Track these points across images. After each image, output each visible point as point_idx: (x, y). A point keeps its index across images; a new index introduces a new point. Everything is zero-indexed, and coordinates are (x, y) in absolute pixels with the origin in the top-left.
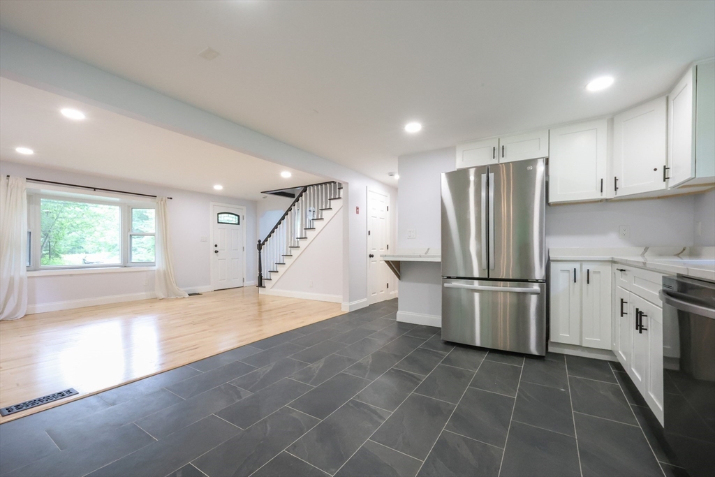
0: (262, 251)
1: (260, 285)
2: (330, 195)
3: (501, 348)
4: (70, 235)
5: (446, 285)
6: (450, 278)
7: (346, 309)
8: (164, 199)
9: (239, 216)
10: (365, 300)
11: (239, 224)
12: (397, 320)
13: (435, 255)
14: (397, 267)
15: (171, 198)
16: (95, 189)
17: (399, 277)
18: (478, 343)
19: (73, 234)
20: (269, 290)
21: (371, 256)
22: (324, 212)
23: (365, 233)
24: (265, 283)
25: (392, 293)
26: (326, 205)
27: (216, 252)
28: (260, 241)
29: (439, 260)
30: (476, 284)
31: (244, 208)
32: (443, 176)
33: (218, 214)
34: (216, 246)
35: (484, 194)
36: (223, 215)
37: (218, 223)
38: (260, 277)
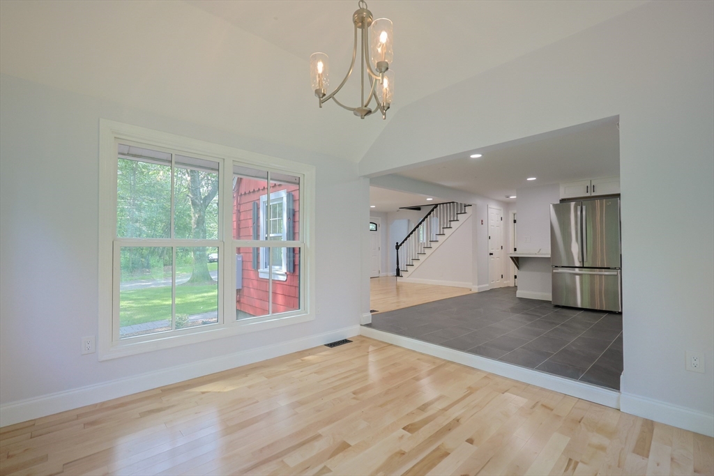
0: (399, 250)
1: (398, 274)
2: (457, 211)
3: (598, 307)
5: (554, 271)
6: (557, 267)
7: (475, 289)
9: (376, 224)
10: (487, 285)
11: (376, 230)
12: (517, 296)
13: (547, 252)
14: (517, 261)
17: (518, 267)
18: (579, 305)
20: (405, 278)
21: (491, 254)
22: (445, 230)
23: (487, 238)
24: (402, 273)
25: (505, 282)
26: (454, 218)
28: (397, 243)
29: (549, 256)
30: (577, 270)
31: (380, 218)
32: (551, 205)
35: (579, 213)
38: (398, 270)
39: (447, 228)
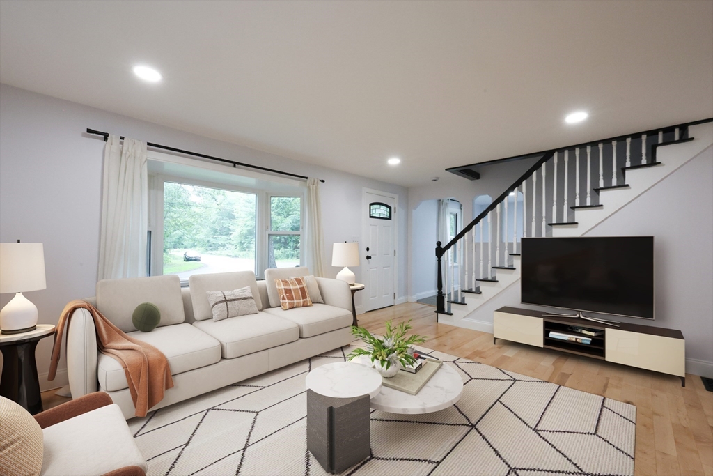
1: (441, 310)
4: (175, 233)
8: (316, 181)
9: (390, 208)
11: (390, 218)
15: (323, 181)
16: (235, 164)
19: (177, 231)
20: (461, 319)
27: (368, 258)
31: (396, 196)
33: (371, 204)
34: (368, 249)
36: (375, 206)
37: (371, 217)
38: (440, 297)
39: (583, 207)
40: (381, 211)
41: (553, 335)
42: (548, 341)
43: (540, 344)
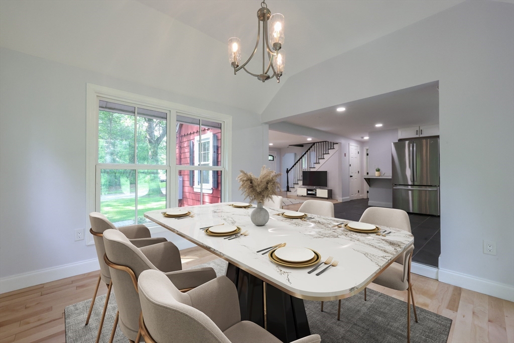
0: (289, 174)
1: (288, 190)
2: (328, 147)
5: (394, 188)
6: (396, 185)
7: (340, 200)
9: (273, 157)
10: (348, 197)
11: (273, 160)
13: (389, 176)
17: (369, 185)
20: (293, 193)
21: (351, 176)
23: (348, 165)
24: (290, 189)
25: (361, 195)
26: (326, 152)
28: (287, 169)
29: (391, 178)
30: (410, 187)
31: (276, 152)
32: (392, 143)
35: (411, 149)
38: (288, 187)
39: (321, 159)
40: (270, 158)
41: (309, 192)
42: (308, 194)
43: (306, 195)
